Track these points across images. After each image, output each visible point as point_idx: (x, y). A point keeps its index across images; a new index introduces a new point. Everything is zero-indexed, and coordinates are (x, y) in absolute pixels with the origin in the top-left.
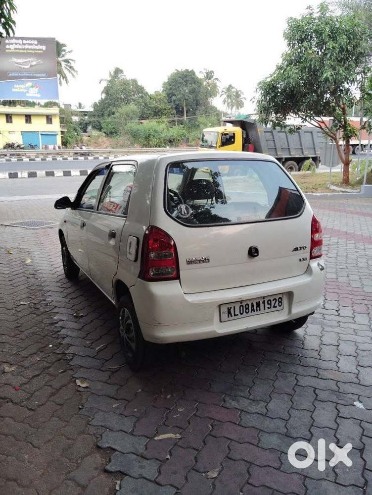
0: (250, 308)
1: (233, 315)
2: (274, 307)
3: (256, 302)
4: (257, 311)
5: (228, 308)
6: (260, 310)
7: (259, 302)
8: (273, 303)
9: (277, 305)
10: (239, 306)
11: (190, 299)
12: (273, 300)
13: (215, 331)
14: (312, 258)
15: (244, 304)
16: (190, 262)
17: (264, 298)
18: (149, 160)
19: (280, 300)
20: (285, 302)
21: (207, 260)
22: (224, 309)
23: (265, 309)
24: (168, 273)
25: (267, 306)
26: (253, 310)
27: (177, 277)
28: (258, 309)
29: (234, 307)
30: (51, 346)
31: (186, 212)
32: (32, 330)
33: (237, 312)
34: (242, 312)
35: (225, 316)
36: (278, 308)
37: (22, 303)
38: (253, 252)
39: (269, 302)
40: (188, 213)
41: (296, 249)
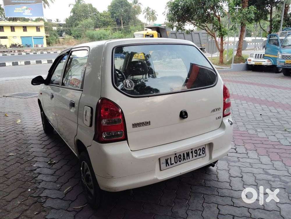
0: (182, 158)
1: (170, 164)
2: (199, 155)
3: (187, 153)
4: (187, 159)
5: (166, 159)
6: (189, 158)
7: (189, 152)
8: (198, 152)
9: (201, 153)
10: (174, 157)
11: (136, 155)
12: (199, 150)
13: (157, 179)
14: (224, 116)
15: (177, 155)
16: (135, 125)
17: (192, 149)
18: (98, 46)
19: (203, 149)
20: (207, 150)
21: (148, 123)
22: (163, 161)
23: (193, 157)
24: (118, 135)
25: (194, 155)
26: (184, 159)
27: (125, 138)
28: (188, 158)
29: (171, 158)
30: (29, 190)
31: (130, 86)
32: (16, 177)
33: (173, 162)
34: (176, 161)
35: (163, 166)
36: (202, 155)
37: (11, 154)
38: (183, 115)
39: (196, 152)
40: (132, 87)
41: (214, 111)
